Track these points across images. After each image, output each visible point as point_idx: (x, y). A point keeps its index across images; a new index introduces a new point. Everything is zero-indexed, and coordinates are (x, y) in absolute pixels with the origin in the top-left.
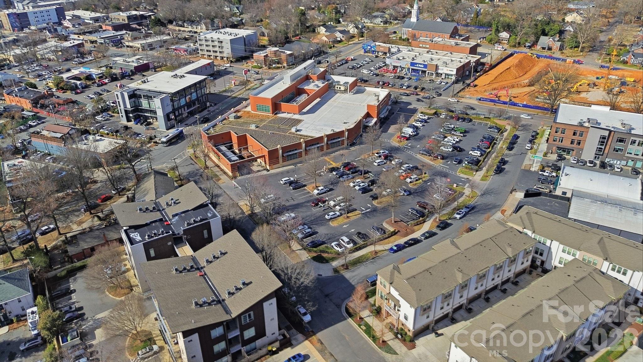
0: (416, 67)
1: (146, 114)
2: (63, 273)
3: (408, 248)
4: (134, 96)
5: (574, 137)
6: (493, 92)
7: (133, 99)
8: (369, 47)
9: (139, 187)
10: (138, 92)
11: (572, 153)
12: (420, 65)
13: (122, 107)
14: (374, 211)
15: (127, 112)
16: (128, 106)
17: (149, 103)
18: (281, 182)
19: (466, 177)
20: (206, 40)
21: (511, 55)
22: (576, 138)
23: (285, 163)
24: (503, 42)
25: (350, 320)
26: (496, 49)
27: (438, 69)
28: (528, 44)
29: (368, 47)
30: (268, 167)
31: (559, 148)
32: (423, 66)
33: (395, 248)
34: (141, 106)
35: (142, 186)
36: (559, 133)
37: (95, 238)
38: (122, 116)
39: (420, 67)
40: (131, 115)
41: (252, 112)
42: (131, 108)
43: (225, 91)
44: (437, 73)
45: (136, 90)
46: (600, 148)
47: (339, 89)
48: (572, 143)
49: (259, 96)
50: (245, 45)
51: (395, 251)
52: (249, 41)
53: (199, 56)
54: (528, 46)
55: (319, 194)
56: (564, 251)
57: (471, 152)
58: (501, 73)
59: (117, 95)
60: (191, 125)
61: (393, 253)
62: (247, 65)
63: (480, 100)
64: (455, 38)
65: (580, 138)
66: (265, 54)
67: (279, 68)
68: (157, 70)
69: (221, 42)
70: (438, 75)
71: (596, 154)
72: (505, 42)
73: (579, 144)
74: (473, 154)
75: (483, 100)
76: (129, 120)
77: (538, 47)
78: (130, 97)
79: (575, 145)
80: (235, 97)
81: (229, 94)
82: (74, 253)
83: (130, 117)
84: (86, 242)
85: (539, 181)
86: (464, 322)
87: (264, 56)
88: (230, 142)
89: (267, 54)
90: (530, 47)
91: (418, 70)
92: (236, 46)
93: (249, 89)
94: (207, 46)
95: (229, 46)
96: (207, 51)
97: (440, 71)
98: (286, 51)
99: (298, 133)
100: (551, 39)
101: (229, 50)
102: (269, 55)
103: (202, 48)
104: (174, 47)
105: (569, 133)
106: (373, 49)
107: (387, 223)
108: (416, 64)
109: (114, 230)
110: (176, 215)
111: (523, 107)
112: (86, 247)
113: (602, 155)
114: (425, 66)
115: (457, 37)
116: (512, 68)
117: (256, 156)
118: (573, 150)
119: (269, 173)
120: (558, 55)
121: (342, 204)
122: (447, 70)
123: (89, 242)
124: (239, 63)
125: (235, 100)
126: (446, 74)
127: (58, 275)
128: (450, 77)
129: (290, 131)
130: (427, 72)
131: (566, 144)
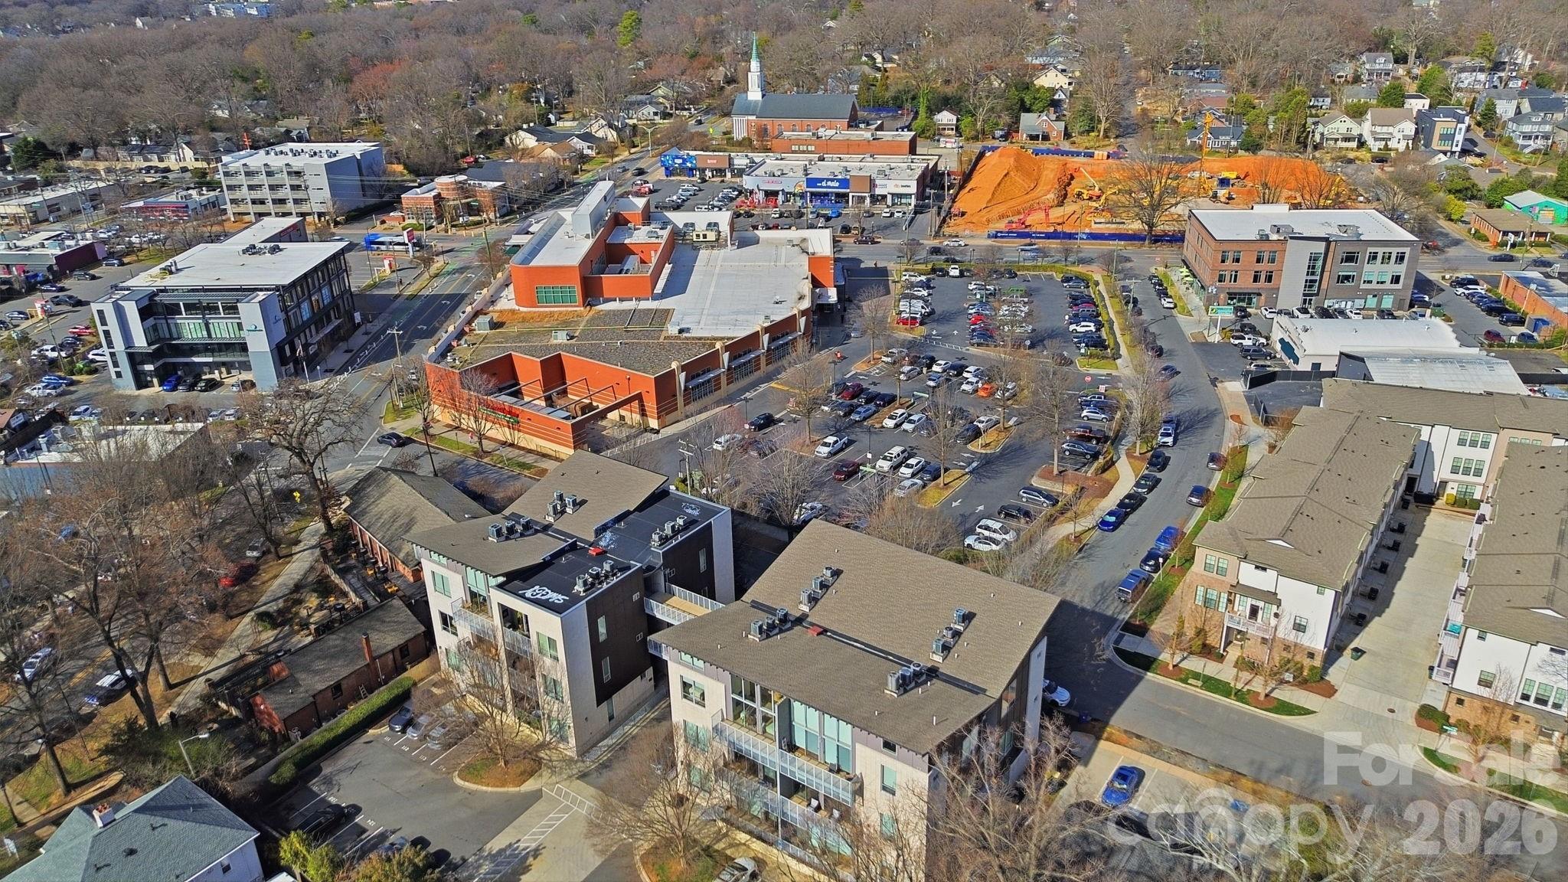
0: (821, 187)
1: (196, 359)
2: (287, 771)
3: (1131, 517)
4: (154, 309)
5: (1259, 267)
6: (1015, 219)
7: (151, 321)
8: (679, 161)
9: (364, 513)
10: (161, 298)
11: (1258, 301)
12: (829, 183)
13: (119, 345)
14: (987, 463)
15: (135, 359)
16: (140, 341)
17: (207, 325)
18: (716, 446)
19: (1105, 372)
20: (248, 174)
21: (981, 155)
22: (1264, 267)
23: (693, 407)
24: (947, 132)
25: (1150, 675)
26: (942, 145)
27: (875, 186)
28: (998, 133)
29: (677, 161)
30: (654, 423)
31: (1232, 296)
32: (837, 184)
33: (1113, 519)
34: (179, 338)
35: (375, 510)
36: (1228, 262)
37: (334, 657)
38: (119, 375)
39: (830, 187)
40: (149, 367)
41: (522, 309)
42: (149, 344)
43: (375, 286)
44: (872, 196)
45: (154, 294)
46: (1311, 281)
47: (701, 239)
48: (1256, 279)
49: (535, 263)
50: (361, 174)
51: (1115, 526)
52: (370, 167)
53: (229, 219)
54: (1001, 136)
55: (832, 454)
56: (1462, 442)
57: (1072, 327)
58: (999, 184)
59: (101, 313)
60: (340, 372)
61: (1113, 530)
62: (385, 226)
63: (996, 237)
64: (857, 126)
65: (1271, 267)
66: (433, 193)
67: (479, 223)
68: (126, 260)
69: (298, 174)
70: (876, 199)
71: (1304, 295)
72: (950, 132)
73: (1269, 279)
74: (1079, 329)
75: (1002, 237)
76: (141, 382)
77: (1023, 136)
78: (145, 313)
79: (1262, 283)
80: (413, 297)
81: (395, 291)
82: (292, 711)
83: (144, 373)
84: (316, 672)
85: (1246, 357)
86: (1377, 618)
87: (434, 197)
88: (513, 382)
89: (439, 194)
90: (1006, 137)
91: (826, 194)
92: (342, 178)
93: (437, 275)
94: (251, 188)
95: (323, 181)
96: (254, 202)
97: (878, 191)
98: (484, 183)
99: (685, 335)
100: (1045, 118)
101: (326, 193)
102: (444, 194)
103: (237, 195)
104: (140, 204)
105: (1248, 259)
106: (689, 165)
107: (1042, 477)
108: (821, 180)
109: (378, 625)
110: (603, 529)
111: (1088, 238)
112: (320, 687)
113: (1317, 294)
114: (844, 183)
115: (862, 126)
116: (1012, 173)
117: (602, 407)
118: (1259, 295)
119: (660, 436)
120: (1066, 146)
121: (912, 461)
122: (896, 186)
123: (324, 670)
124: (356, 225)
125: (418, 304)
126: (893, 195)
127: (274, 781)
128: (904, 201)
129: (664, 334)
130: (851, 195)
131: (1245, 283)
